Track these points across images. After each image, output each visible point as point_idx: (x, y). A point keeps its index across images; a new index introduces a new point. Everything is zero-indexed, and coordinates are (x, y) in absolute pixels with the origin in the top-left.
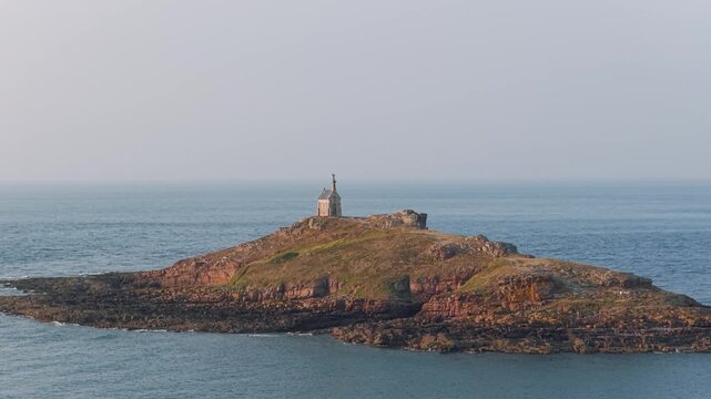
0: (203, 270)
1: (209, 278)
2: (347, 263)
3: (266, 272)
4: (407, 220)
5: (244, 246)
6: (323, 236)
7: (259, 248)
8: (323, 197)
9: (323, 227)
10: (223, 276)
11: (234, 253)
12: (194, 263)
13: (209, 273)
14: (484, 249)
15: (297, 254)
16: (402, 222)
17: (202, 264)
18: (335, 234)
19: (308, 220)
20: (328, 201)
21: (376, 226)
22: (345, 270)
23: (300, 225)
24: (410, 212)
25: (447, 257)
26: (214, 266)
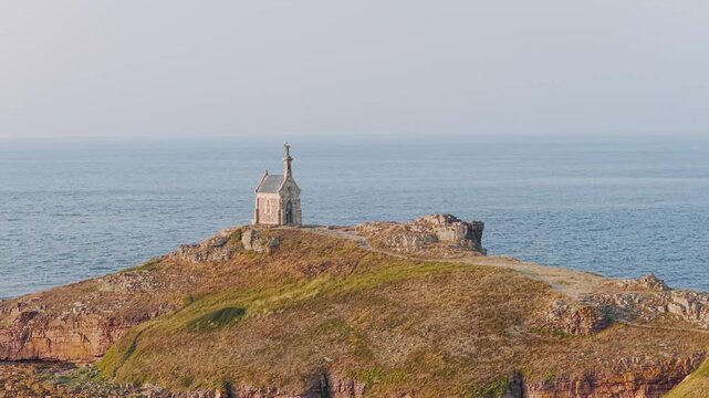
0: (36, 326)
1: (49, 342)
2: (362, 336)
3: (182, 352)
4: (448, 235)
5: (113, 280)
6: (278, 266)
7: (147, 287)
8: (265, 188)
9: (275, 248)
10: (77, 340)
11: (95, 295)
12: (16, 313)
13: (50, 334)
14: (672, 308)
15: (241, 312)
16: (435, 239)
17: (32, 315)
18: (305, 263)
19: (239, 233)
20: (278, 197)
21: (382, 245)
22: (363, 352)
23: (224, 243)
24: (451, 220)
25: (598, 327)
26: (58, 322)
